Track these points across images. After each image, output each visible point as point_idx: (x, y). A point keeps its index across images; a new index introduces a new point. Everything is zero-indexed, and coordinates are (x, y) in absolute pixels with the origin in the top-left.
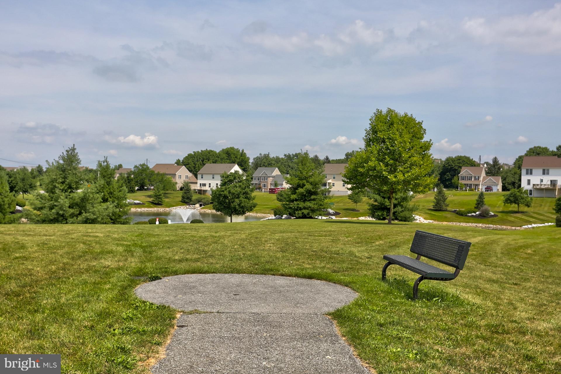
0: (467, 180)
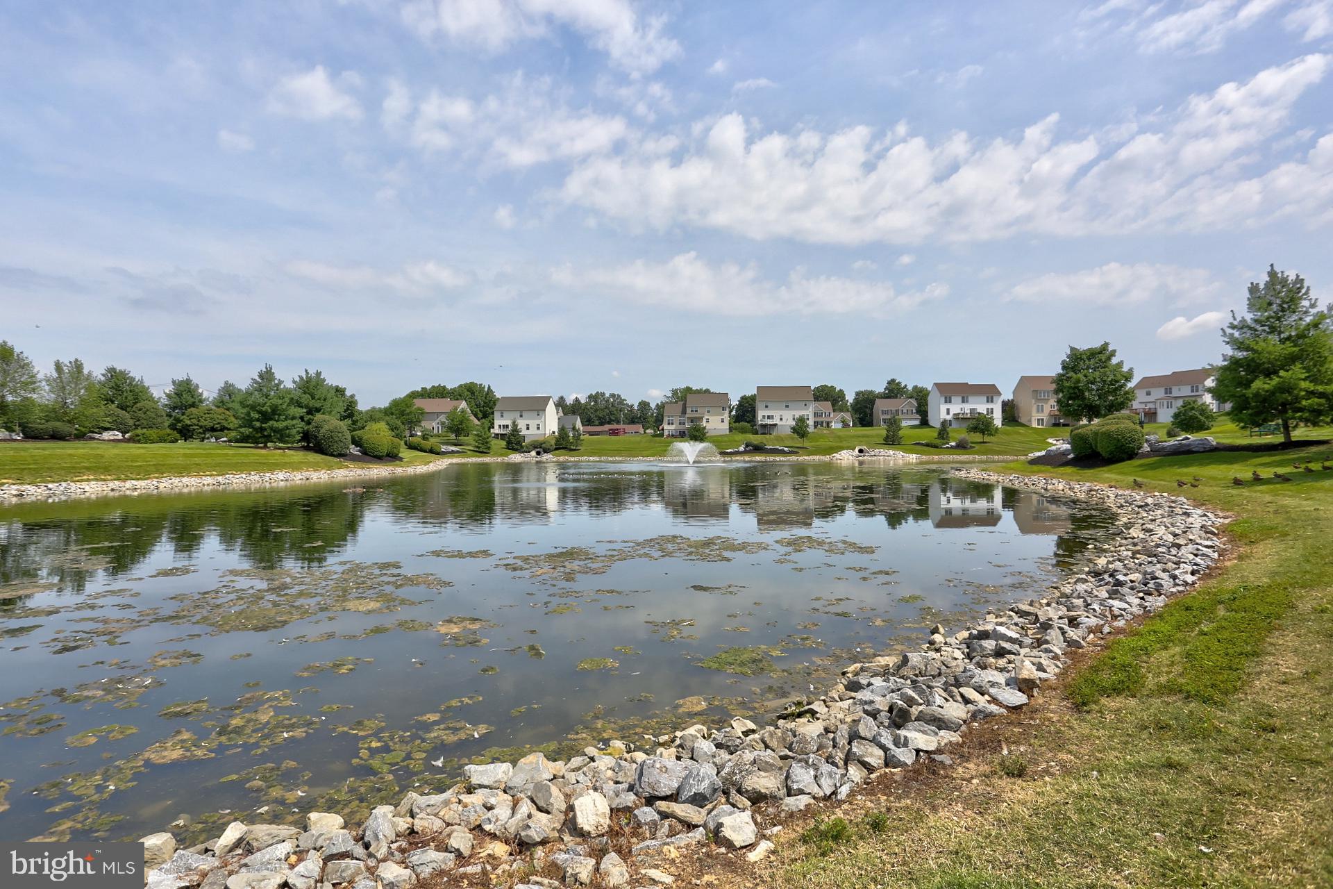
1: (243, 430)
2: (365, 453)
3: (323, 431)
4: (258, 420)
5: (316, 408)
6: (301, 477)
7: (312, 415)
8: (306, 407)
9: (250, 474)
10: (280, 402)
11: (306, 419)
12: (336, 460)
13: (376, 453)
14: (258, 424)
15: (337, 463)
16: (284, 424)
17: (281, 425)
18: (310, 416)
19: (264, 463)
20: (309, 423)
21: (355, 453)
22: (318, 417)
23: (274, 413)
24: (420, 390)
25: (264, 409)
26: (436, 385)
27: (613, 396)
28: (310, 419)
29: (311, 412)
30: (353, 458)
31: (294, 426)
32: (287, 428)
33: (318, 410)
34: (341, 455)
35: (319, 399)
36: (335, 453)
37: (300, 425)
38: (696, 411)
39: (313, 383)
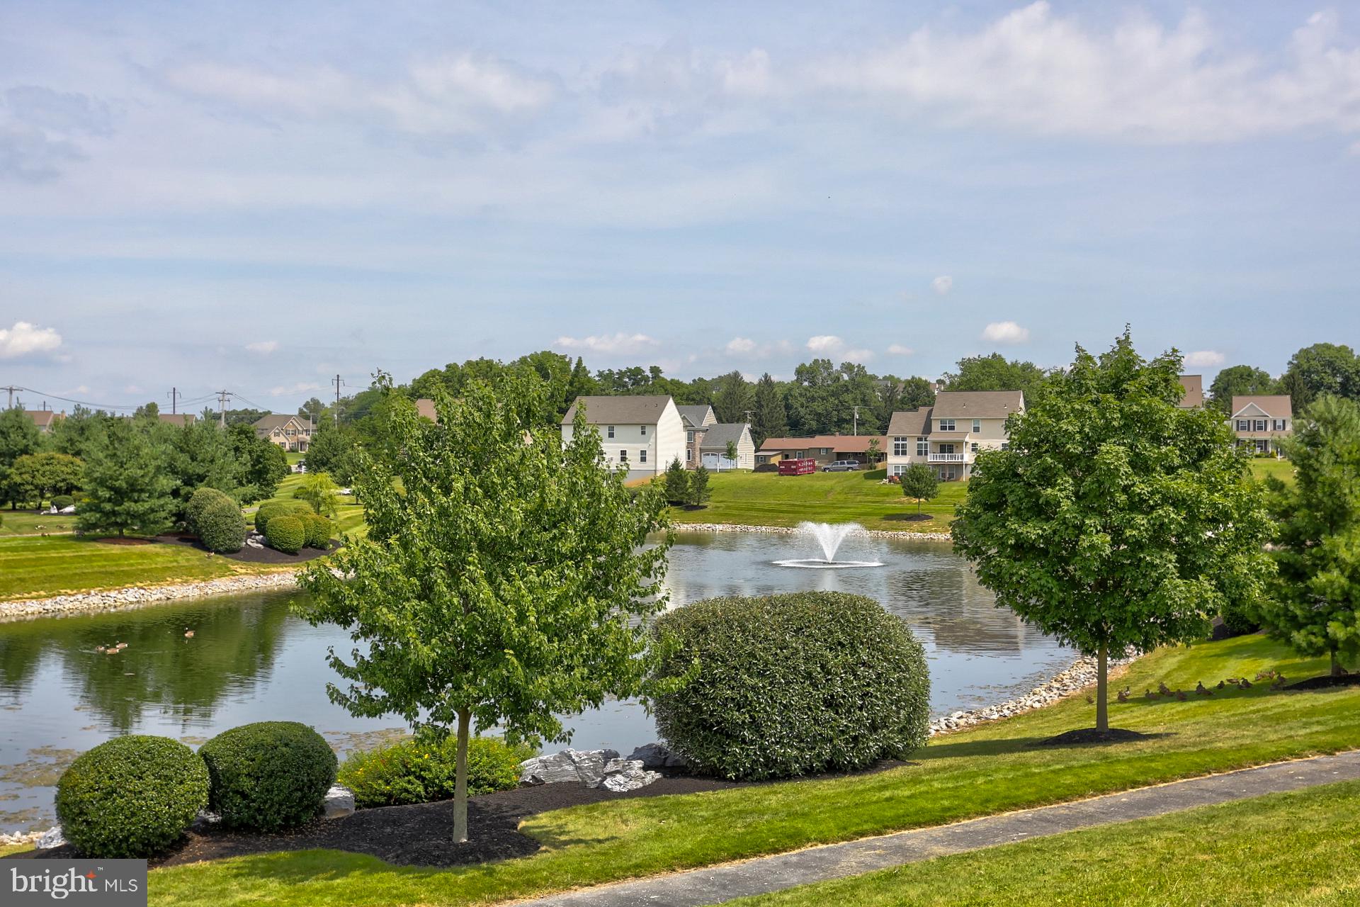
0: (1254, 430)
1: (87, 515)
2: (268, 544)
3: (205, 513)
4: (109, 500)
5: (198, 475)
6: (159, 596)
7: (192, 485)
8: (184, 472)
9: (89, 594)
10: (140, 472)
11: (182, 492)
12: (221, 560)
13: (285, 546)
14: (108, 507)
15: (220, 567)
16: (147, 506)
17: (140, 507)
18: (189, 489)
19: (112, 573)
20: (187, 498)
21: (255, 545)
22: (201, 490)
23: (132, 490)
24: (443, 369)
25: (117, 484)
26: (475, 358)
27: (848, 367)
28: (189, 493)
29: (190, 480)
30: (249, 556)
31: (162, 506)
32: (153, 510)
33: (201, 478)
34: (231, 552)
35: (203, 461)
36: (221, 549)
37: (172, 504)
38: (952, 428)
39: (194, 436)
